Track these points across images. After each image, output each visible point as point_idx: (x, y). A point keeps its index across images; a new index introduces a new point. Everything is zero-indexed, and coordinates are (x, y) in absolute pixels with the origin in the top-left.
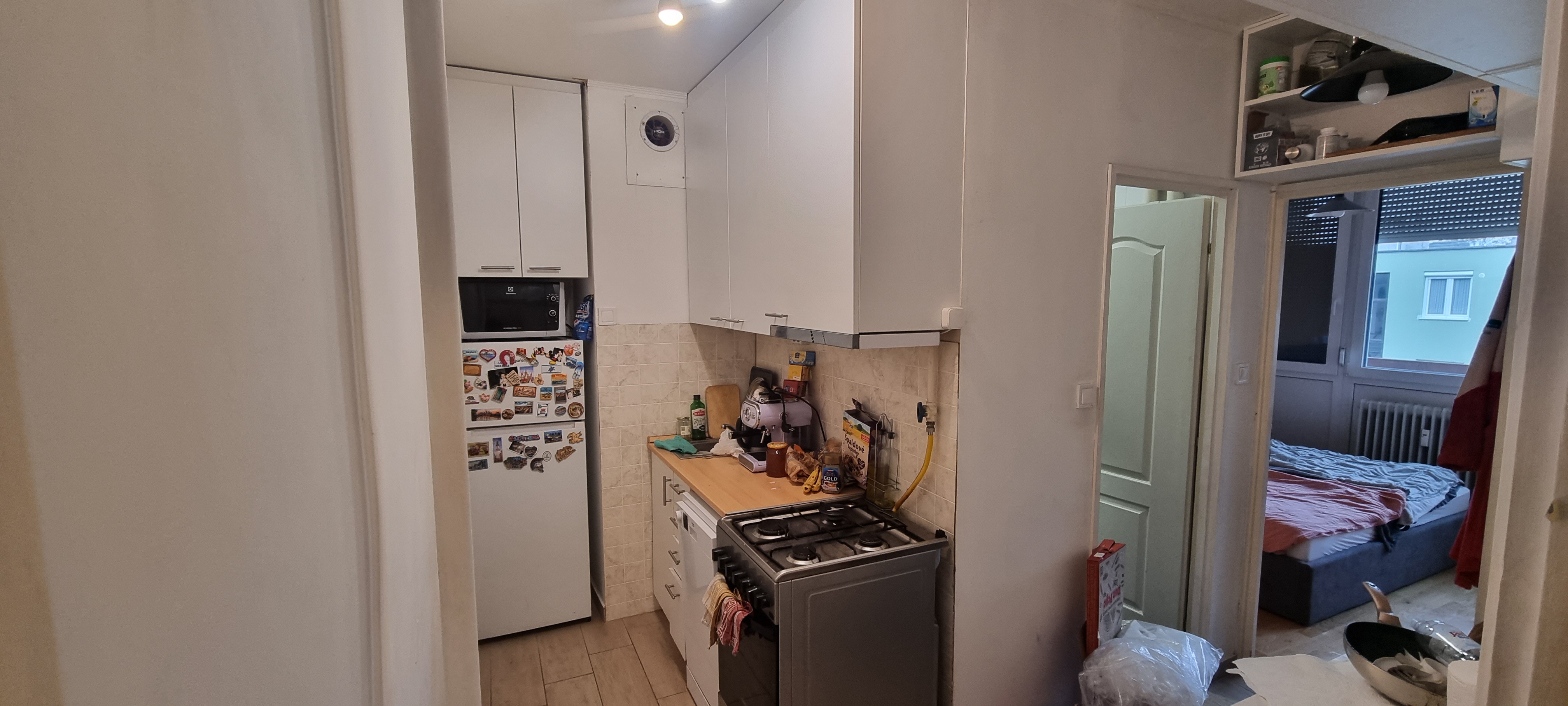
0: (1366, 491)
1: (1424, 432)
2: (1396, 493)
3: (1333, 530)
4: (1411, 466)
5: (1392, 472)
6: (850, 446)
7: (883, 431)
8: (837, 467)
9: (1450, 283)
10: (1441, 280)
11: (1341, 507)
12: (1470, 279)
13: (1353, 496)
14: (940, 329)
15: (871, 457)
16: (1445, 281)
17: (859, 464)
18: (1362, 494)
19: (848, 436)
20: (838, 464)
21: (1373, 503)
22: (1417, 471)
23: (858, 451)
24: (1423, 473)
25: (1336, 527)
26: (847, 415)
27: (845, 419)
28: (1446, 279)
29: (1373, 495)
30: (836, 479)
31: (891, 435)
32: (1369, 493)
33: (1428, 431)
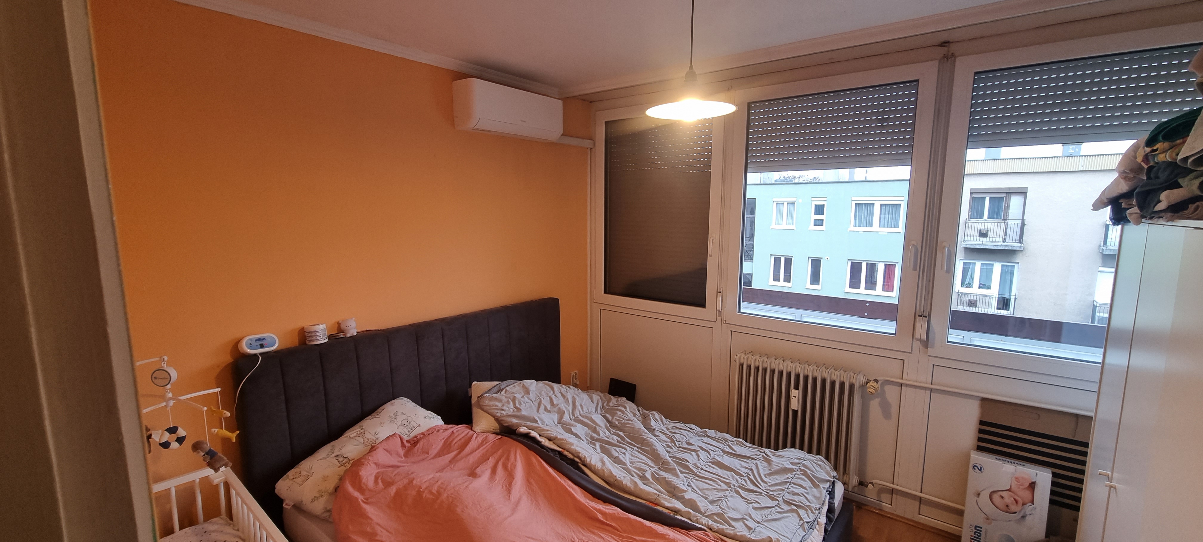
1: (794, 392)
9: (785, 204)
10: (781, 203)
12: (794, 203)
16: (782, 204)
28: (783, 203)
33: (797, 391)
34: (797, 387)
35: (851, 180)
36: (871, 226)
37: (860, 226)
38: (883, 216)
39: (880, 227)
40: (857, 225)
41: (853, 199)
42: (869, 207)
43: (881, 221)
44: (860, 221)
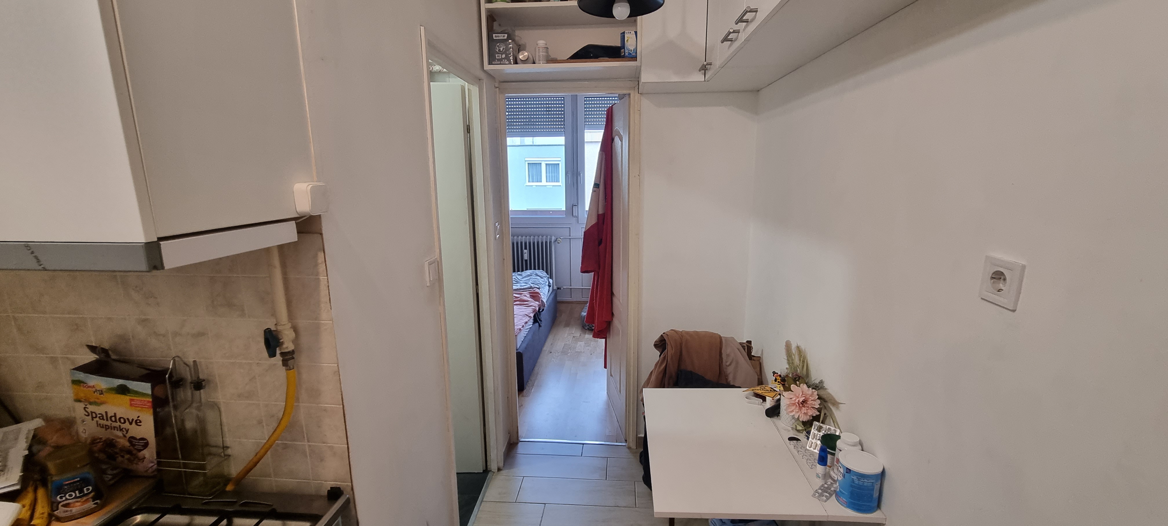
0: (522, 294)
1: (525, 251)
2: (536, 291)
3: (523, 324)
4: (529, 272)
5: (523, 278)
6: (102, 422)
7: (178, 383)
8: (86, 469)
11: (518, 308)
13: (519, 299)
14: (296, 216)
15: (160, 424)
17: (132, 445)
18: (522, 296)
19: (91, 408)
20: (87, 465)
21: (529, 300)
22: (532, 275)
23: (127, 425)
24: (535, 276)
25: (523, 321)
26: (81, 376)
27: (76, 382)
29: (527, 295)
30: (88, 490)
31: (198, 385)
32: (525, 294)
33: (526, 250)
34: (526, 249)
35: (522, 144)
36: (541, 182)
37: (533, 182)
38: (548, 174)
39: (547, 182)
40: (531, 180)
41: (526, 159)
42: (538, 166)
43: (547, 179)
44: (533, 179)
